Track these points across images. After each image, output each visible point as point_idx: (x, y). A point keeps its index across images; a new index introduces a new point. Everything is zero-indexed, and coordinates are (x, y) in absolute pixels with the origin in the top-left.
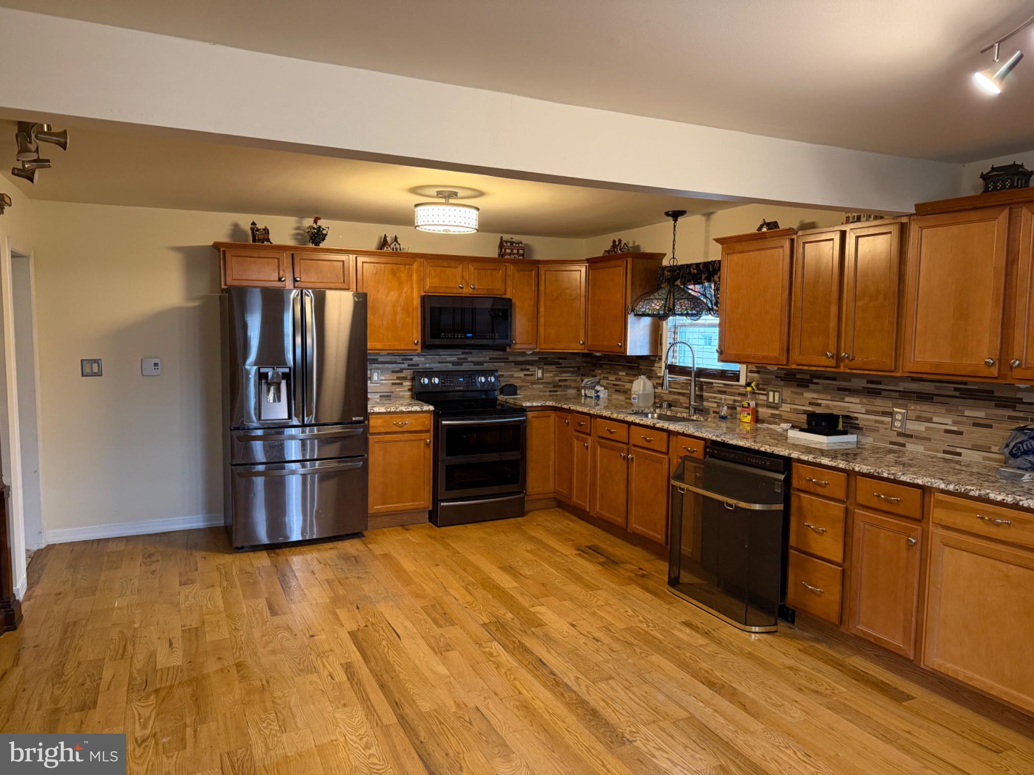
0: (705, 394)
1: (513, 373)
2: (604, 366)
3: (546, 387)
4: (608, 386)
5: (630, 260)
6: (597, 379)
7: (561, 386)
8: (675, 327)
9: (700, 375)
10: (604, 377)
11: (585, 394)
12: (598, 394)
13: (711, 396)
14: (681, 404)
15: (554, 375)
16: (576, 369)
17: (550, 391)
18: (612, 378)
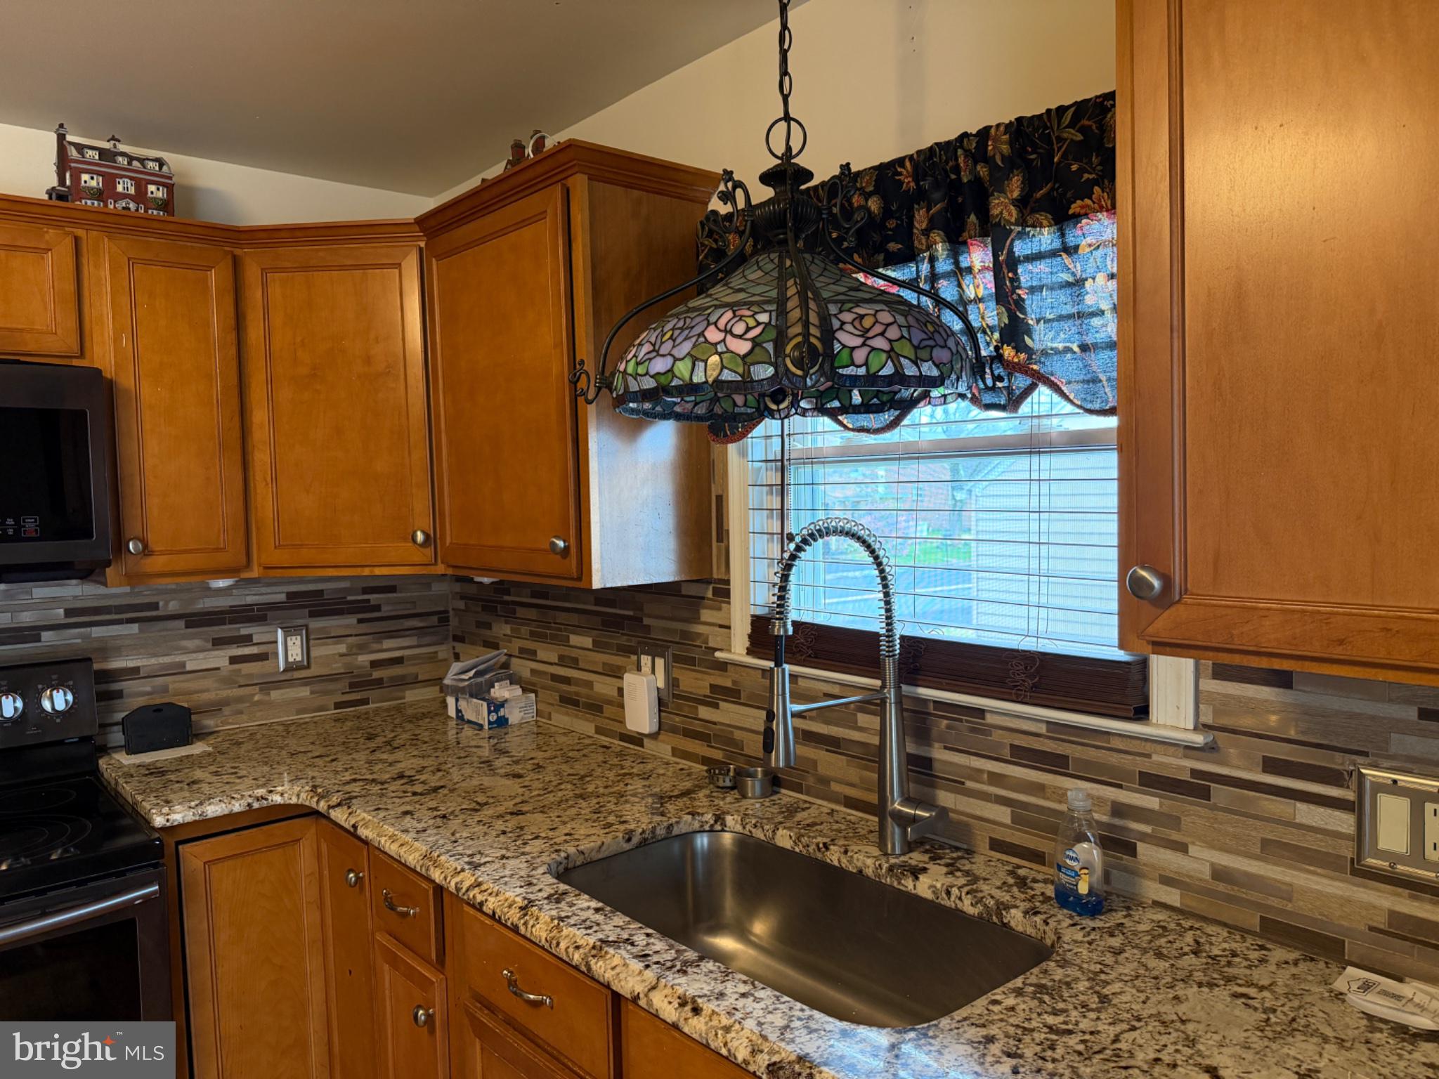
0: (939, 754)
1: (179, 659)
2: (521, 612)
3: (325, 693)
4: (535, 679)
5: (579, 184)
6: (500, 656)
7: (379, 682)
8: (782, 465)
9: (916, 671)
10: (522, 650)
11: (458, 711)
12: (501, 713)
13: (980, 771)
14: (825, 781)
15: (350, 647)
16: (434, 620)
17: (338, 705)
18: (547, 653)
